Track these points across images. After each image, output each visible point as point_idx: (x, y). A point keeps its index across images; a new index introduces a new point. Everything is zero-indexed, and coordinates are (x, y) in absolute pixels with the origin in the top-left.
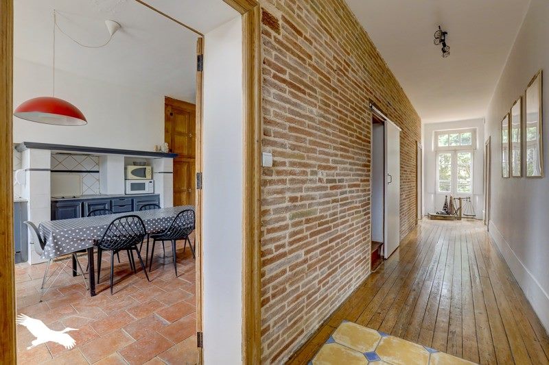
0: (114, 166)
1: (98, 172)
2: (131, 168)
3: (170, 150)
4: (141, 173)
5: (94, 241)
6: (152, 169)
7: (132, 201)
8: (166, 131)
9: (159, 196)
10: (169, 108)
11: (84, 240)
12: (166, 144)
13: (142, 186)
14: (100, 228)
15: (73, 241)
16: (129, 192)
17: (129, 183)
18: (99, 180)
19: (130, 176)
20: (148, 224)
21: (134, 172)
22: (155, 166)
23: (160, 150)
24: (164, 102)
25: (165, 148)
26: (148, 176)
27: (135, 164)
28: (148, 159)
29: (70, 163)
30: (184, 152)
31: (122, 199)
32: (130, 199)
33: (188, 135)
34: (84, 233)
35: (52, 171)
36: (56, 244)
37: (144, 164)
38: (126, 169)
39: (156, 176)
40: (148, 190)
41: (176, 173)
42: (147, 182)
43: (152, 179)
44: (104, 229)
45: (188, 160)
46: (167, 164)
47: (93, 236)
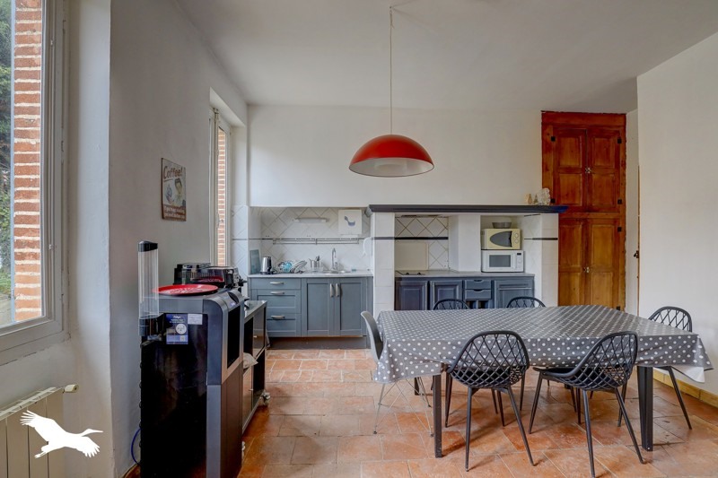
0: (468, 231)
1: (447, 238)
2: (490, 232)
3: (553, 201)
4: (505, 240)
5: (443, 365)
6: (521, 232)
7: (492, 283)
8: (545, 168)
9: (532, 278)
10: (550, 130)
11: (428, 361)
12: (547, 191)
13: (506, 261)
14: (452, 345)
15: (413, 360)
16: (487, 268)
17: (487, 255)
18: (447, 250)
19: (489, 244)
20: (532, 348)
21: (494, 239)
22: (525, 229)
23: (536, 201)
24: (541, 121)
25: (544, 197)
26: (516, 244)
27: (495, 226)
28: (516, 217)
29: (415, 227)
30: (577, 202)
31: (477, 279)
32: (490, 280)
33: (583, 170)
34: (429, 349)
35: (396, 239)
36: (391, 361)
37: (510, 226)
38: (482, 233)
39: (527, 244)
40: (515, 266)
41: (564, 240)
42: (513, 254)
43: (521, 249)
44: (457, 346)
45: (585, 215)
46: (547, 224)
47: (441, 357)
